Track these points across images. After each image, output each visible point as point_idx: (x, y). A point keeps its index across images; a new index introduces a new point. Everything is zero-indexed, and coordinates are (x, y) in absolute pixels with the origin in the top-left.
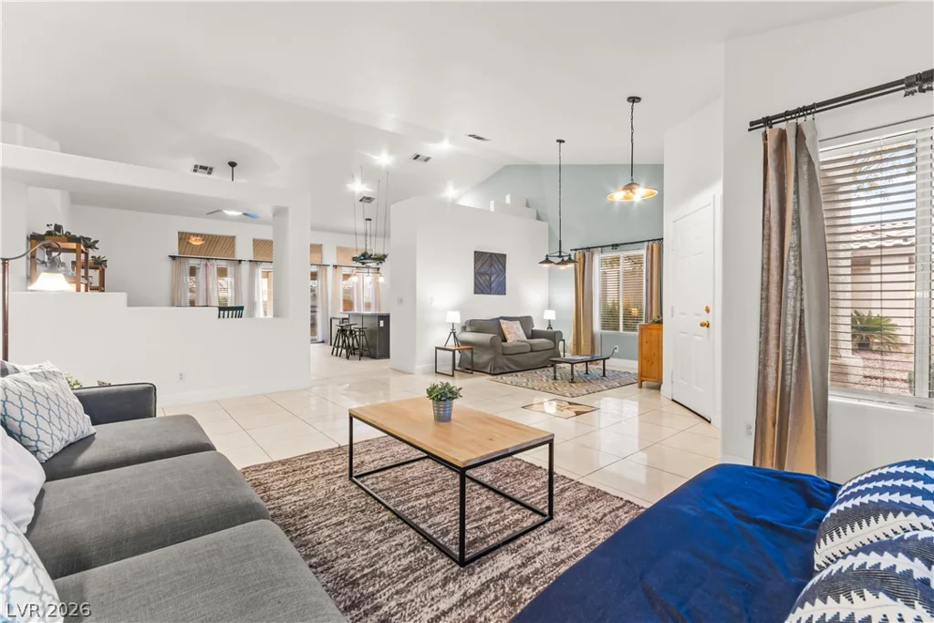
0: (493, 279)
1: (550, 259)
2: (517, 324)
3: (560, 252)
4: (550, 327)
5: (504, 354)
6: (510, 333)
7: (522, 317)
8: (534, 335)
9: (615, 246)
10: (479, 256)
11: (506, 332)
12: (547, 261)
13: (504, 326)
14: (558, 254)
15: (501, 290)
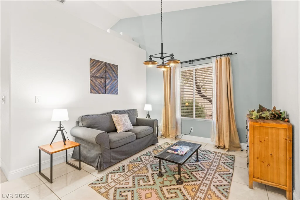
0: (107, 82)
1: (153, 59)
2: (126, 116)
3: (162, 53)
4: (148, 116)
5: (111, 149)
6: (119, 124)
7: (129, 110)
8: (138, 123)
9: (192, 61)
10: (94, 63)
11: (116, 124)
12: (151, 61)
13: (115, 119)
14: (160, 55)
15: (114, 90)
